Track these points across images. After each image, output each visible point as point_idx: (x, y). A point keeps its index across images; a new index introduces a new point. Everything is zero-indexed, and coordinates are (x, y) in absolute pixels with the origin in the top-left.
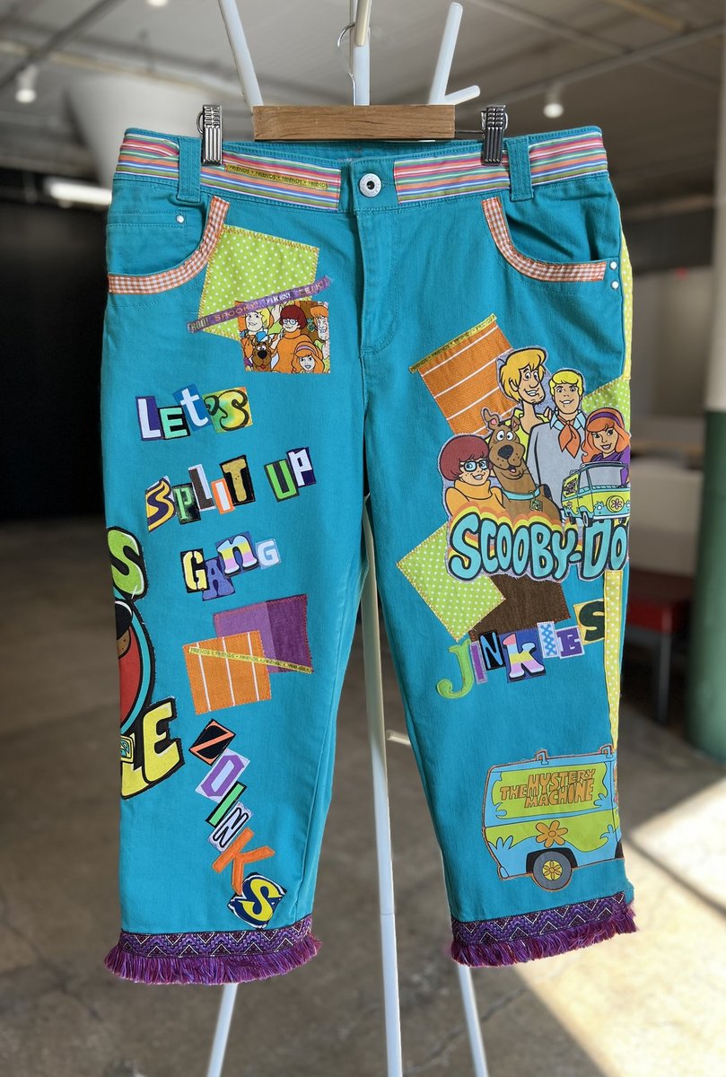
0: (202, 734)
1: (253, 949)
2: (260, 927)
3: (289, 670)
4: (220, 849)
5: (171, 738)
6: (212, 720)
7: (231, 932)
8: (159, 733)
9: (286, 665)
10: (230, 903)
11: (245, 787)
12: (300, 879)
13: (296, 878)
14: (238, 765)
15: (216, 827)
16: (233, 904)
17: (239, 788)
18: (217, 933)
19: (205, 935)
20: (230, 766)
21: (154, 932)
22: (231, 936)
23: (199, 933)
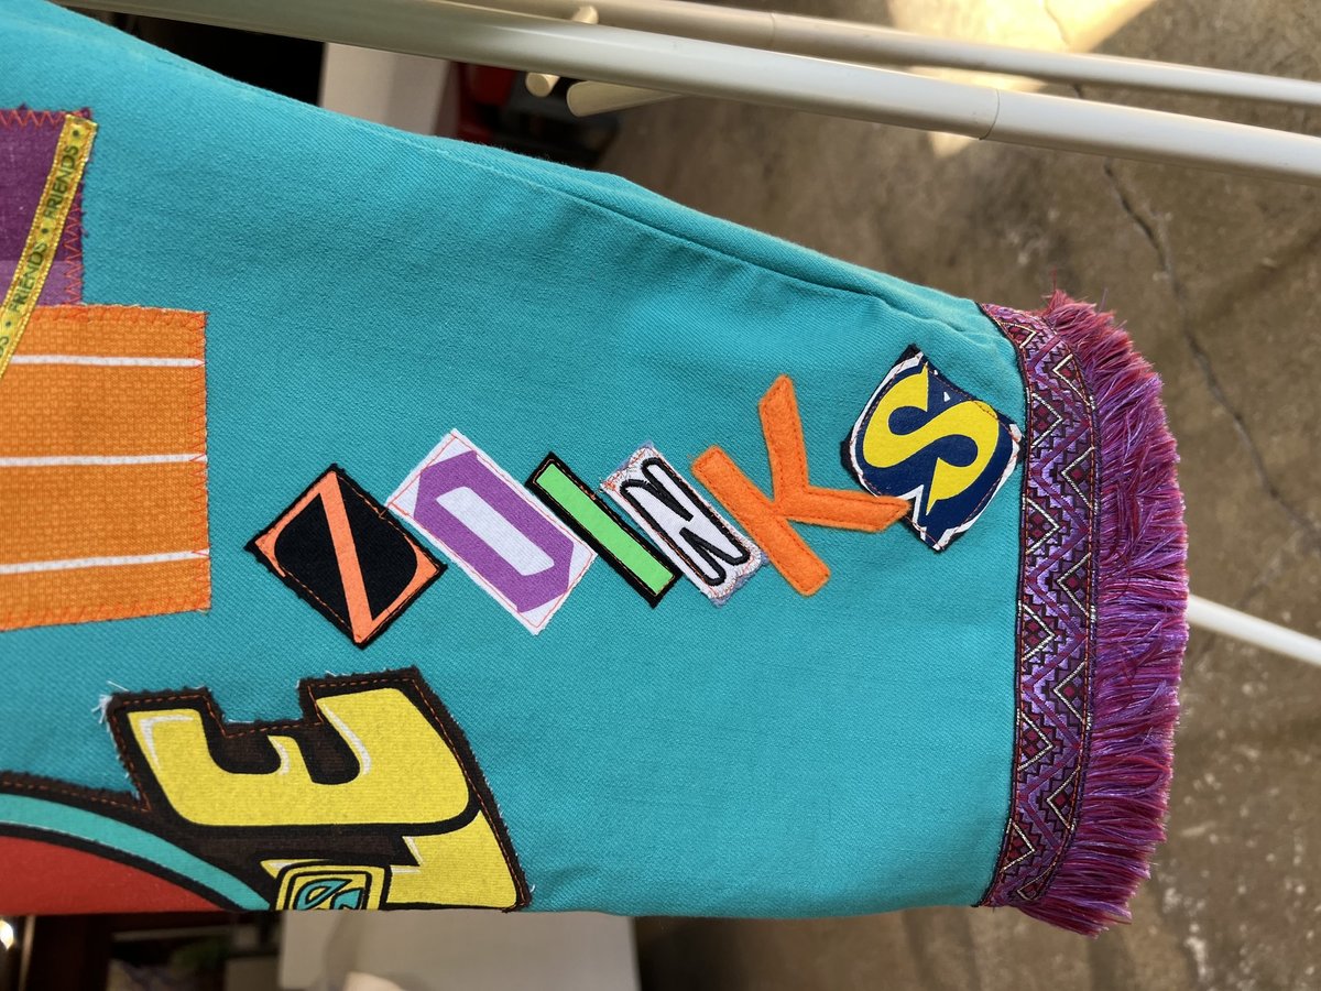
0: (301, 594)
1: (1080, 475)
2: (1016, 448)
3: (76, 213)
4: (754, 563)
5: (296, 714)
6: (251, 547)
7: (1023, 546)
8: (270, 763)
9: (47, 223)
10: (930, 543)
11: (552, 459)
12: (872, 306)
13: (873, 314)
14: (463, 472)
15: (677, 573)
16: (935, 535)
17: (552, 480)
18: (1021, 596)
19: (1027, 633)
20: (462, 503)
21: (1002, 806)
22: (1035, 547)
23: (1018, 653)
